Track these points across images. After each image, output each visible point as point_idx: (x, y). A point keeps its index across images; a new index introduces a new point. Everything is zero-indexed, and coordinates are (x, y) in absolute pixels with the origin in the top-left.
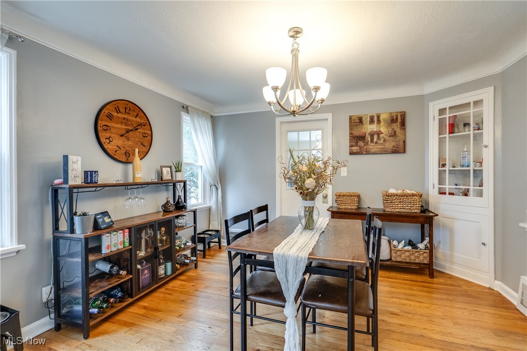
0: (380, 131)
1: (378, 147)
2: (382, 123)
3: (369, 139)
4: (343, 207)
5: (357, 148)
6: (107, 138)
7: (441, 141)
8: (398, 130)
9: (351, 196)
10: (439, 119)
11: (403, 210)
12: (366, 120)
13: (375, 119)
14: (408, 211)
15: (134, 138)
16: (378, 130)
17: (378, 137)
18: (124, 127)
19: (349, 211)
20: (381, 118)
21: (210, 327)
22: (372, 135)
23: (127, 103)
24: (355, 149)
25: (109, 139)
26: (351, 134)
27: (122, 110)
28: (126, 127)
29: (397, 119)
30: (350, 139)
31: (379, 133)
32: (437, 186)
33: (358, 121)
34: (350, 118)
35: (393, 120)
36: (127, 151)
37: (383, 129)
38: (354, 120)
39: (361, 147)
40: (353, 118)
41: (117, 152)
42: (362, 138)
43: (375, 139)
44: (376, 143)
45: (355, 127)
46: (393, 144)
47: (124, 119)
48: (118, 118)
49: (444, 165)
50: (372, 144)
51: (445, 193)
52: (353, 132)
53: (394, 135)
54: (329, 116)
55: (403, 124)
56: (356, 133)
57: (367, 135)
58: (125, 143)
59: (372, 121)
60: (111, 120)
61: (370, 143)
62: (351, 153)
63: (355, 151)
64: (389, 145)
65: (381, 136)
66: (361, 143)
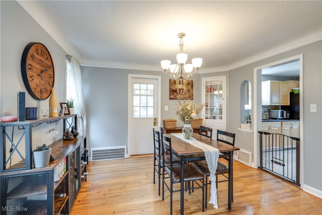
0: (183, 88)
1: (182, 96)
2: (184, 85)
3: (179, 92)
4: (169, 127)
5: (173, 96)
6: (30, 77)
7: (207, 95)
8: (190, 89)
9: (173, 121)
10: (206, 86)
11: (196, 127)
12: (177, 82)
13: (181, 82)
14: (197, 127)
15: (45, 78)
16: (182, 88)
17: (182, 91)
18: (40, 68)
19: (172, 129)
20: (184, 82)
21: (142, 211)
22: (180, 90)
23: (43, 46)
24: (172, 96)
25: (32, 77)
26: (170, 88)
27: (40, 53)
28: (41, 68)
29: (190, 83)
30: (170, 91)
31: (183, 89)
32: (205, 115)
33: (174, 82)
34: (170, 80)
35: (188, 84)
36: (41, 89)
37: (184, 88)
38: (172, 81)
39: (175, 96)
40: (171, 80)
41: (36, 90)
42: (175, 91)
43: (181, 92)
44: (182, 94)
45: (172, 85)
46: (188, 95)
47: (40, 60)
48: (37, 59)
49: (207, 106)
50: (180, 95)
51: (208, 118)
52: (171, 88)
53: (189, 91)
54: (160, 78)
55: (192, 86)
56: (173, 88)
57: (178, 90)
58: (40, 82)
59: (180, 83)
60: (33, 60)
61: (179, 94)
62: (170, 99)
63: (172, 98)
64: (187, 96)
65: (184, 91)
66: (175, 94)
